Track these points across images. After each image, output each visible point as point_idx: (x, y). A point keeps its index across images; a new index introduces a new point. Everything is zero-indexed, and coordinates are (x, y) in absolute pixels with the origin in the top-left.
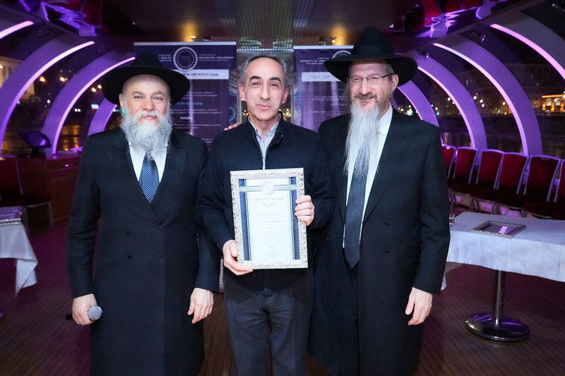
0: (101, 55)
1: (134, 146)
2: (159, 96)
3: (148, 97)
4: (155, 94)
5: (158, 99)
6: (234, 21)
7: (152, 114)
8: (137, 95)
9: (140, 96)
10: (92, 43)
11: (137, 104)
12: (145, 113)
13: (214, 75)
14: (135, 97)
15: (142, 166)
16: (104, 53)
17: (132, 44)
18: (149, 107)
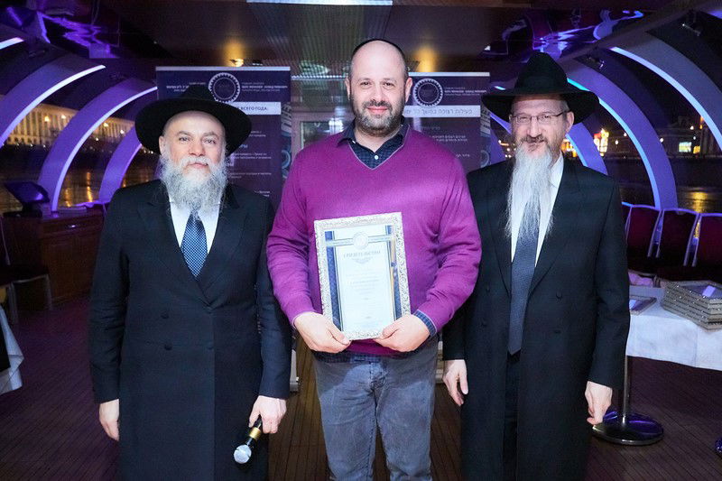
0: (118, 81)
1: (177, 203)
2: (211, 138)
3: (197, 139)
4: (206, 135)
5: (210, 142)
6: (287, 40)
7: (201, 160)
8: (184, 136)
9: (186, 137)
10: (102, 67)
11: (182, 148)
12: (193, 159)
13: (262, 109)
14: (180, 139)
15: (185, 228)
16: (121, 80)
17: (154, 69)
18: (198, 151)
